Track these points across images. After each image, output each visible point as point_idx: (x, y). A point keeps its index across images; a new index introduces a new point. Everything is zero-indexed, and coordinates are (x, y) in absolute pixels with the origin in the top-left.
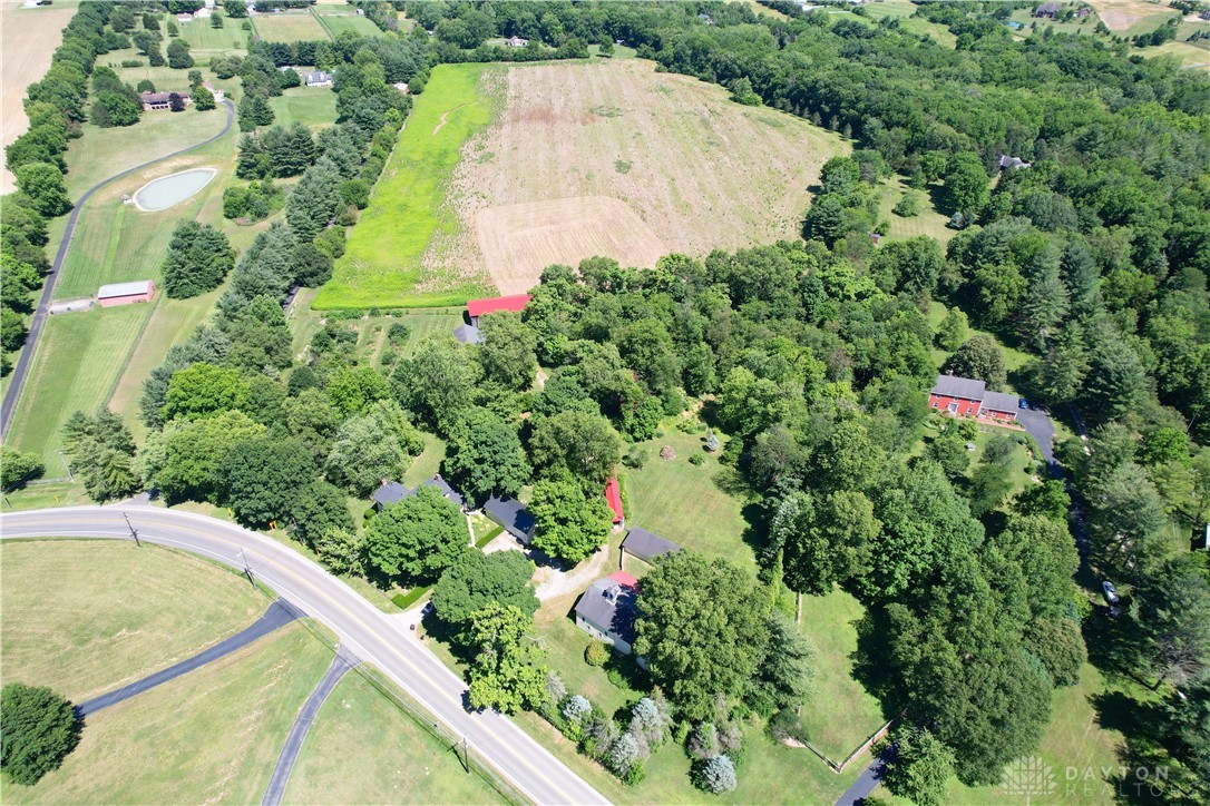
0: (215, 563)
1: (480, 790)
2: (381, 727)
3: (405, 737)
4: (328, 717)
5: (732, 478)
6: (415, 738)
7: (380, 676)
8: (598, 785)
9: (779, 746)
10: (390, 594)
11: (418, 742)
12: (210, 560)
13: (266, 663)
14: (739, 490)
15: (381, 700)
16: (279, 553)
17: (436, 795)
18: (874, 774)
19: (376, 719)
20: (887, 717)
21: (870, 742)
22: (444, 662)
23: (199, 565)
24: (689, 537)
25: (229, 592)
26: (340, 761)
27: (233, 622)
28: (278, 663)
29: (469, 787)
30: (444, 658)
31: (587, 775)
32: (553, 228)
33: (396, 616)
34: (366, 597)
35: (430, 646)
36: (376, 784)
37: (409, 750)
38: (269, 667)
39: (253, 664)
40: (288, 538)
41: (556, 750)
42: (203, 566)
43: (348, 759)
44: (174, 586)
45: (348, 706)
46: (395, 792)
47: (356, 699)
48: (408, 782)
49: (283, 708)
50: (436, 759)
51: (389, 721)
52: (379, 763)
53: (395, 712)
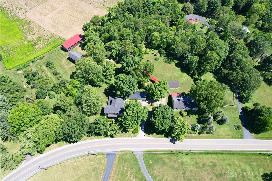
0: (76, 158)
1: (192, 156)
2: (162, 161)
3: (169, 158)
4: (150, 168)
5: (166, 60)
6: (171, 157)
7: (150, 151)
8: (208, 138)
9: (224, 108)
10: (130, 132)
11: (172, 157)
12: (74, 158)
13: (122, 169)
14: (170, 61)
15: (155, 156)
16: (92, 143)
17: (186, 164)
18: (239, 103)
19: (160, 160)
20: (232, 92)
21: (234, 98)
22: (159, 138)
23: (73, 161)
24: (173, 78)
25: (91, 162)
26: (162, 174)
27: (101, 167)
28: (124, 167)
29: (190, 157)
30: (158, 137)
31: (205, 138)
32: (56, 11)
33: (138, 136)
34: (127, 137)
35: (152, 137)
36: (174, 172)
37: (172, 160)
38: (124, 169)
39: (119, 172)
40: (88, 137)
41: (195, 138)
42: (75, 161)
43: (164, 172)
44: (73, 171)
45: (151, 163)
46: (179, 170)
47: (151, 160)
48: (179, 166)
49: (138, 175)
50: (179, 157)
51: (162, 158)
52: (170, 168)
53: (161, 156)
